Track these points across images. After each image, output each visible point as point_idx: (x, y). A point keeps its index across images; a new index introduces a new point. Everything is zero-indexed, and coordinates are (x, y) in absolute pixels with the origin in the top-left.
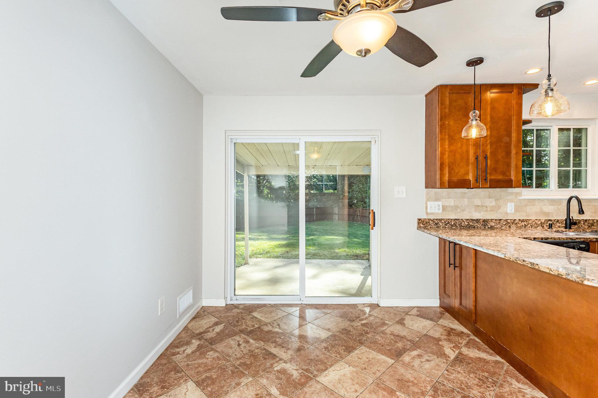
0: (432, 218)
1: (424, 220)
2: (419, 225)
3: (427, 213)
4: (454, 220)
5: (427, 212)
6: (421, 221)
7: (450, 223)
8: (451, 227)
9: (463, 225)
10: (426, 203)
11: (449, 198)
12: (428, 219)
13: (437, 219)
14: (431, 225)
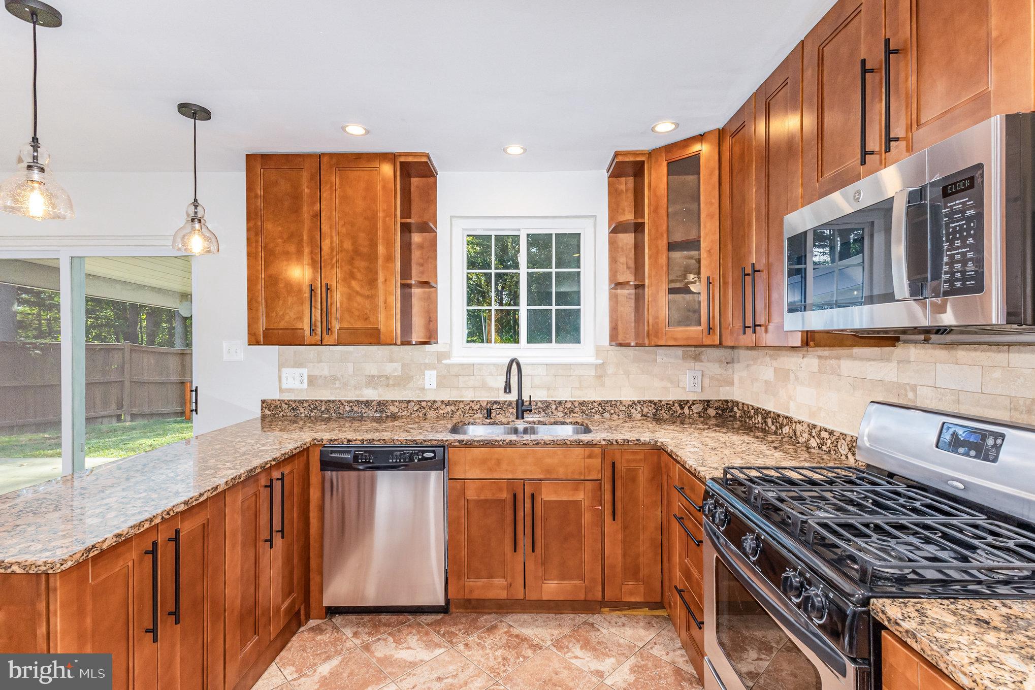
1: (272, 402)
2: (264, 411)
3: (280, 390)
4: (326, 402)
5: (280, 387)
6: (266, 404)
7: (319, 408)
8: (320, 414)
9: (341, 411)
10: (280, 371)
11: (320, 361)
12: (280, 400)
13: (295, 401)
14: (285, 412)
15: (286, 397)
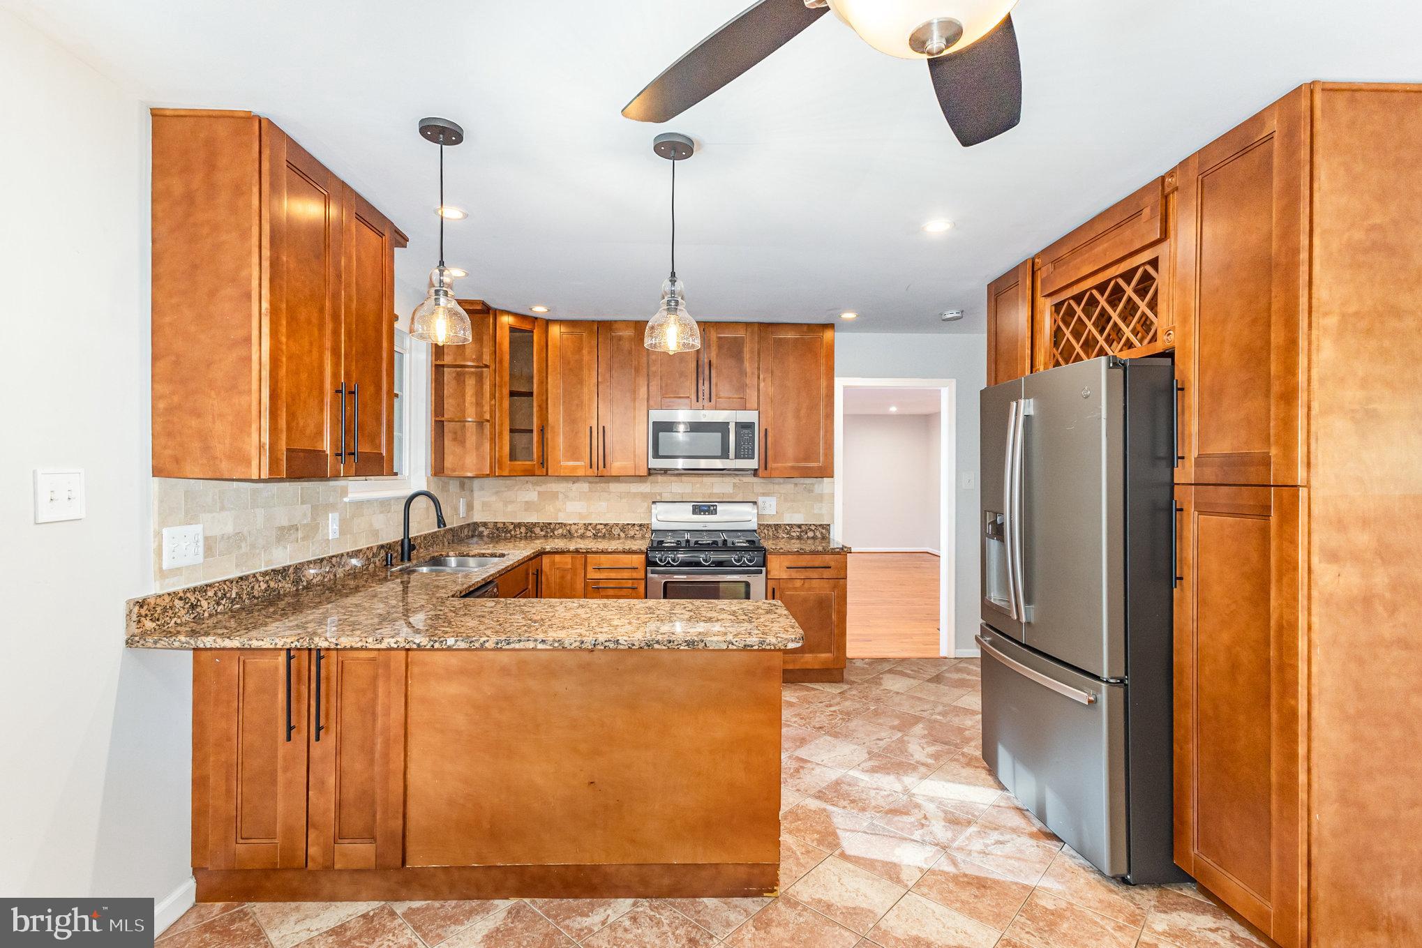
0: (179, 587)
1: (159, 601)
2: (141, 624)
3: (162, 574)
4: (237, 582)
5: (161, 568)
6: (145, 607)
7: (228, 595)
8: (230, 605)
9: (256, 594)
10: (159, 535)
11: (222, 509)
12: (169, 594)
13: (195, 590)
14: (179, 617)
15: (179, 585)
